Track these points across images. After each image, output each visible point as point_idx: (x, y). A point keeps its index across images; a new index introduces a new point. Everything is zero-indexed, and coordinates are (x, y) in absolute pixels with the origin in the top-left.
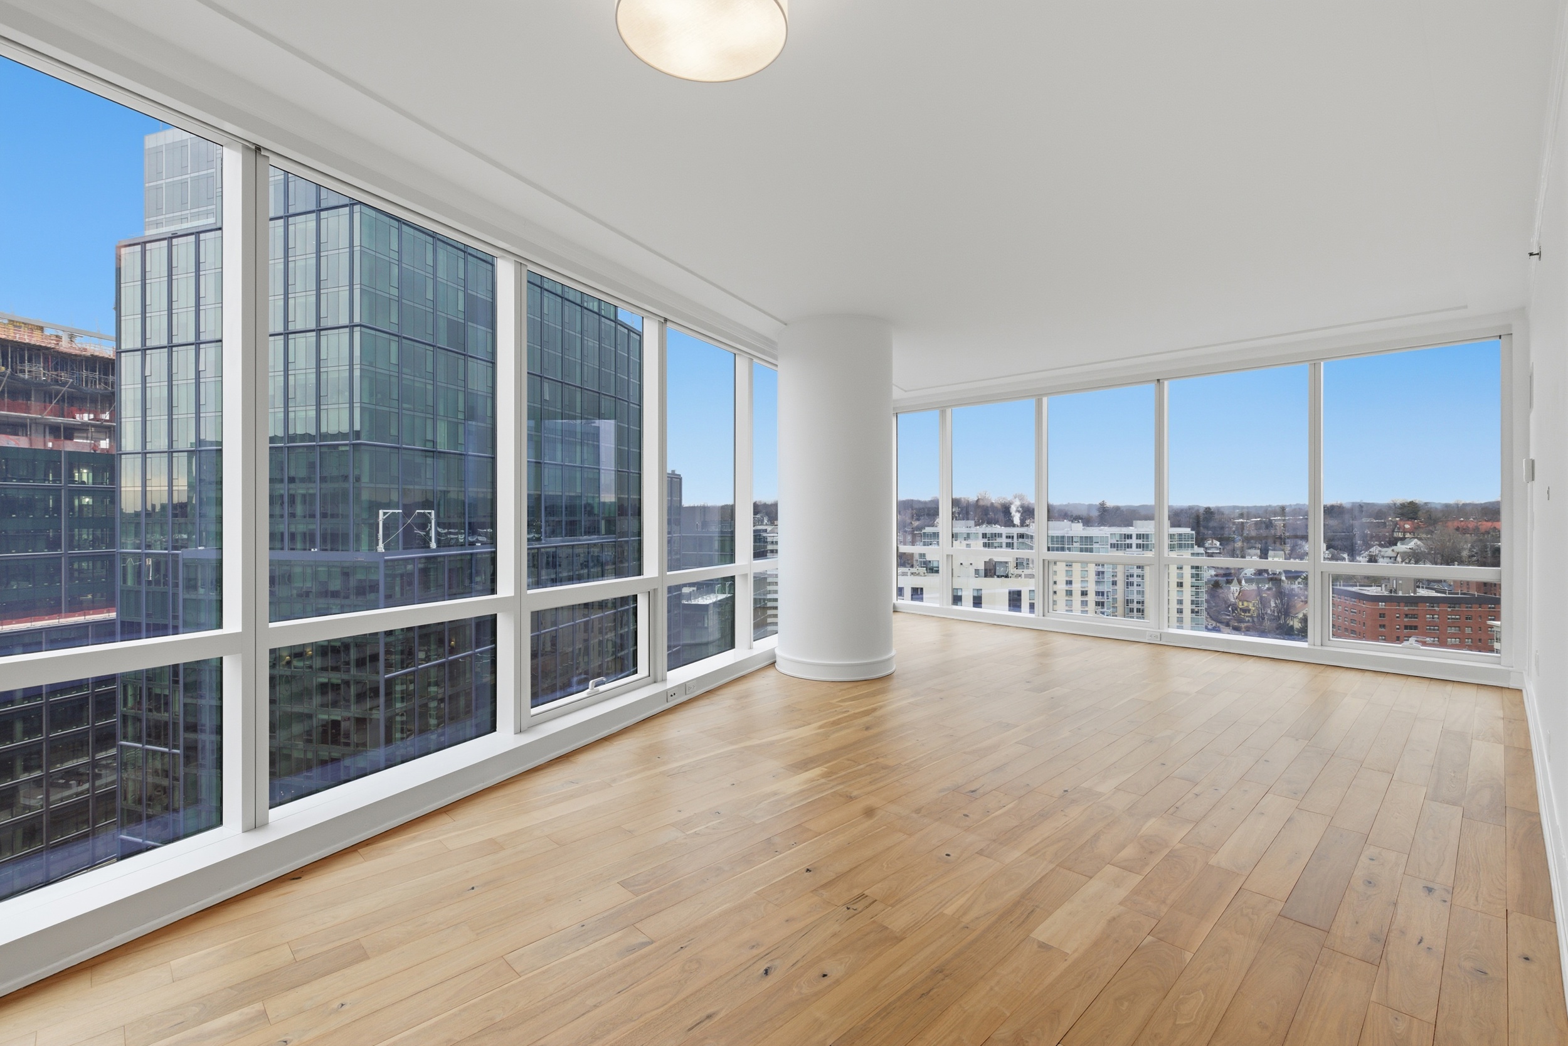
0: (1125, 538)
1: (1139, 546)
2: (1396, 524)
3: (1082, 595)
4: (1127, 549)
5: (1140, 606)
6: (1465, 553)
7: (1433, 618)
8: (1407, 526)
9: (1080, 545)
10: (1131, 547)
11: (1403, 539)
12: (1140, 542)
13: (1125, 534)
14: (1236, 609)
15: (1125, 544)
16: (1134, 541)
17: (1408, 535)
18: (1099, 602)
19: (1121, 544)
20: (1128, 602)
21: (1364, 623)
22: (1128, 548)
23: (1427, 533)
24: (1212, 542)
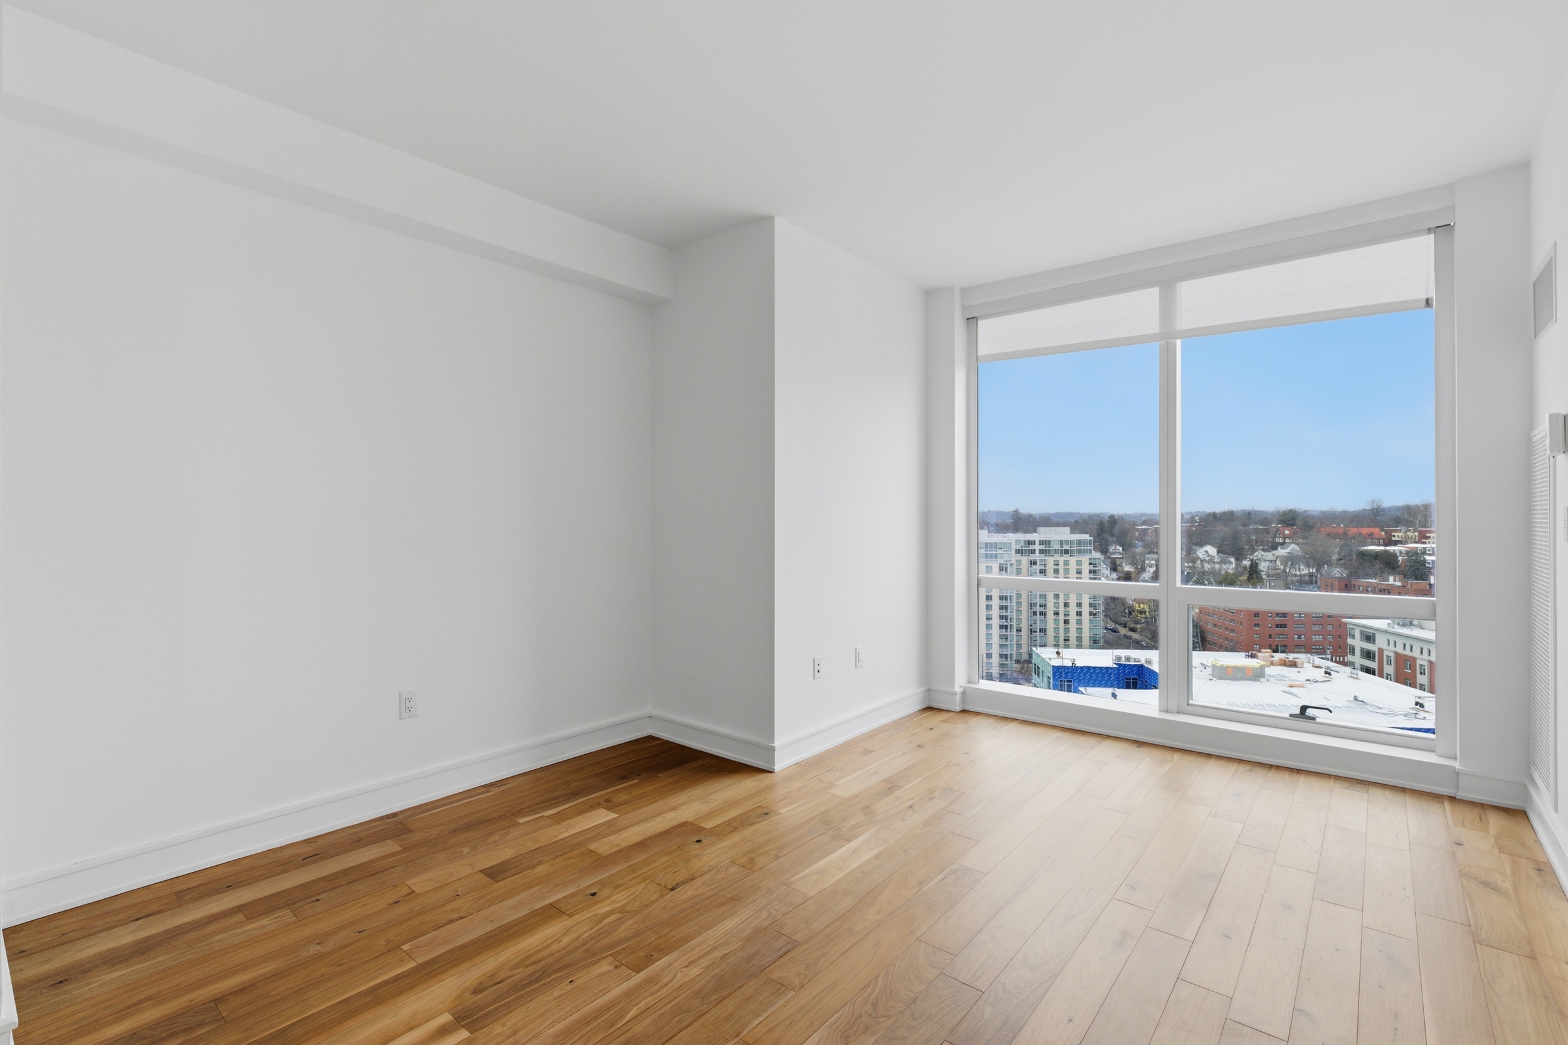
0: (1029, 544)
1: (1041, 552)
2: (1278, 530)
3: (987, 600)
4: (1031, 555)
5: (1042, 609)
6: (1335, 557)
7: (1300, 617)
8: (1287, 532)
9: (986, 551)
10: (1034, 553)
11: (1283, 544)
12: (1042, 547)
13: (1029, 541)
14: (1134, 611)
15: (1029, 550)
16: (1037, 547)
17: (1287, 540)
18: (1003, 606)
19: (1025, 550)
20: (1032, 605)
21: (1241, 622)
22: (1032, 553)
23: (1304, 539)
24: (1116, 547)
